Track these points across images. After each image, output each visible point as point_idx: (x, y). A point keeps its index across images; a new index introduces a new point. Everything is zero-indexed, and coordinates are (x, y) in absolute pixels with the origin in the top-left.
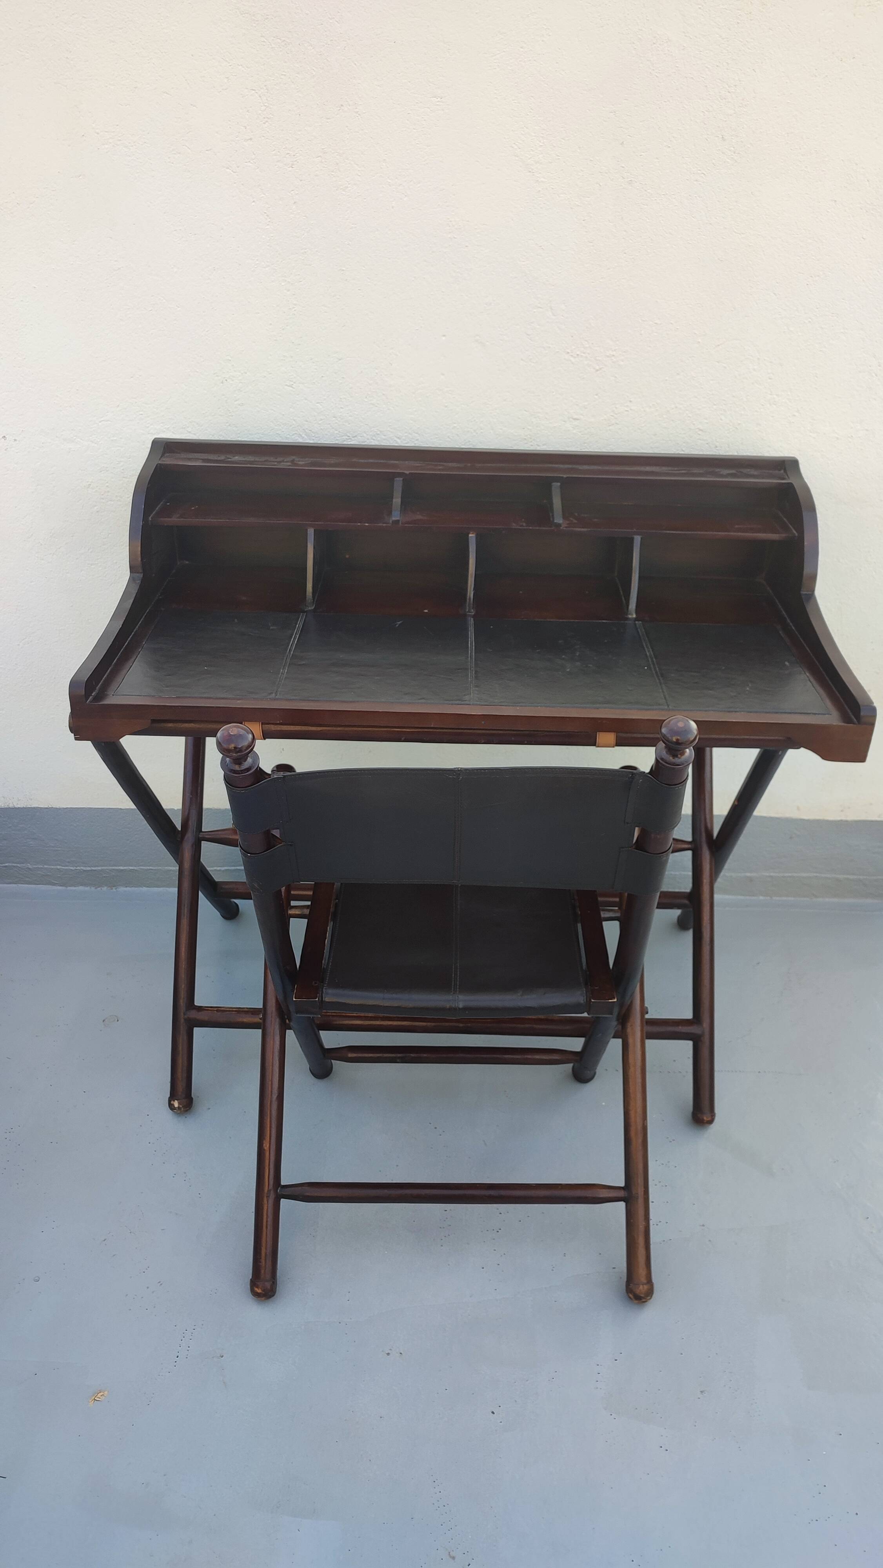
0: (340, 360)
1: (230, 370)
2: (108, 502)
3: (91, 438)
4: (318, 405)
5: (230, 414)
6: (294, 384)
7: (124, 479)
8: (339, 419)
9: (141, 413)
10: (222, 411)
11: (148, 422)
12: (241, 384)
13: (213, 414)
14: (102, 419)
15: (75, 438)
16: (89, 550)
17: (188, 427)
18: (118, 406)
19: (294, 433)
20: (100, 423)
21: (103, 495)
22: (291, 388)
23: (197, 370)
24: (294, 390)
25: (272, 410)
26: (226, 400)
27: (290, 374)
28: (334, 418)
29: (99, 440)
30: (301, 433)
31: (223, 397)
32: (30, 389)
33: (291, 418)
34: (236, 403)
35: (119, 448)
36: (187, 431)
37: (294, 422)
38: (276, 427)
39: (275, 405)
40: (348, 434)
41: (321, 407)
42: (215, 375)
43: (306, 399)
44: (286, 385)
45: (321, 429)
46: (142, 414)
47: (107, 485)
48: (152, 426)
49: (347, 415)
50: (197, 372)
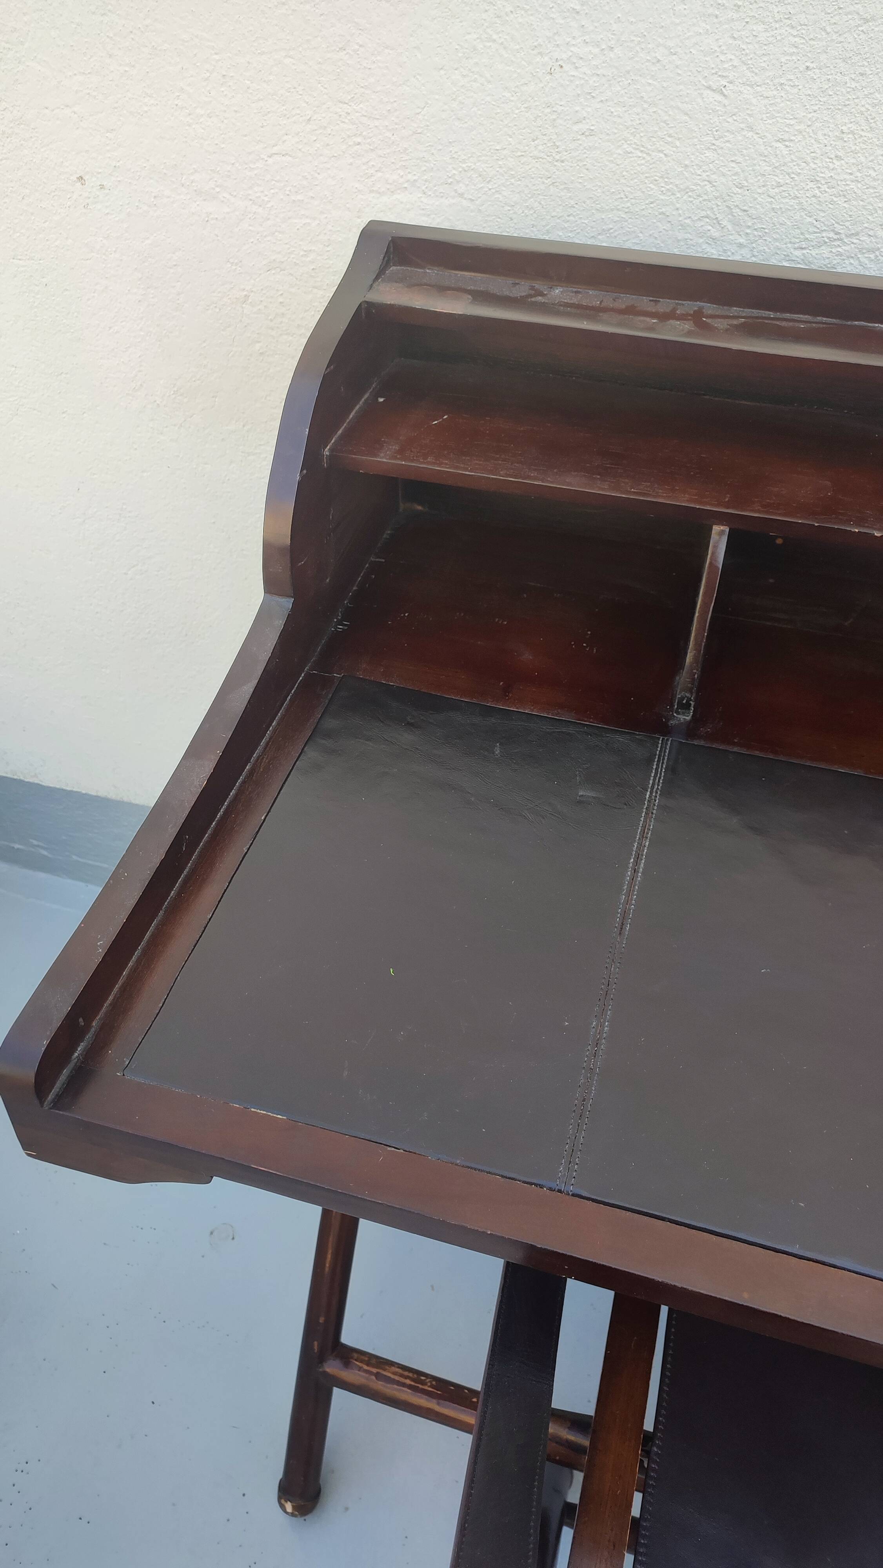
0: (866, 21)
1: (574, 38)
2: (281, 335)
3: (250, 192)
4: (779, 145)
5: (557, 157)
6: (731, 86)
7: (315, 291)
8: (824, 188)
9: (359, 140)
10: (541, 148)
11: (372, 163)
12: (595, 79)
13: (519, 154)
14: (275, 149)
15: (218, 189)
16: (244, 426)
17: (458, 182)
18: (309, 120)
19: (703, 213)
20: (270, 161)
21: (271, 320)
22: (719, 98)
23: (495, 37)
24: (726, 102)
25: (661, 151)
26: (554, 120)
27: (722, 58)
28: (811, 185)
29: (266, 199)
30: (720, 217)
31: (548, 110)
32: (127, 69)
33: (704, 175)
34: (576, 128)
35: (308, 221)
36: (456, 191)
37: (708, 188)
38: (662, 197)
39: (670, 139)
40: (838, 228)
41: (785, 152)
42: (535, 52)
43: (751, 128)
44: (709, 88)
45: (773, 209)
46: (359, 144)
47: (281, 300)
48: (380, 174)
49: (848, 177)
50: (495, 41)
